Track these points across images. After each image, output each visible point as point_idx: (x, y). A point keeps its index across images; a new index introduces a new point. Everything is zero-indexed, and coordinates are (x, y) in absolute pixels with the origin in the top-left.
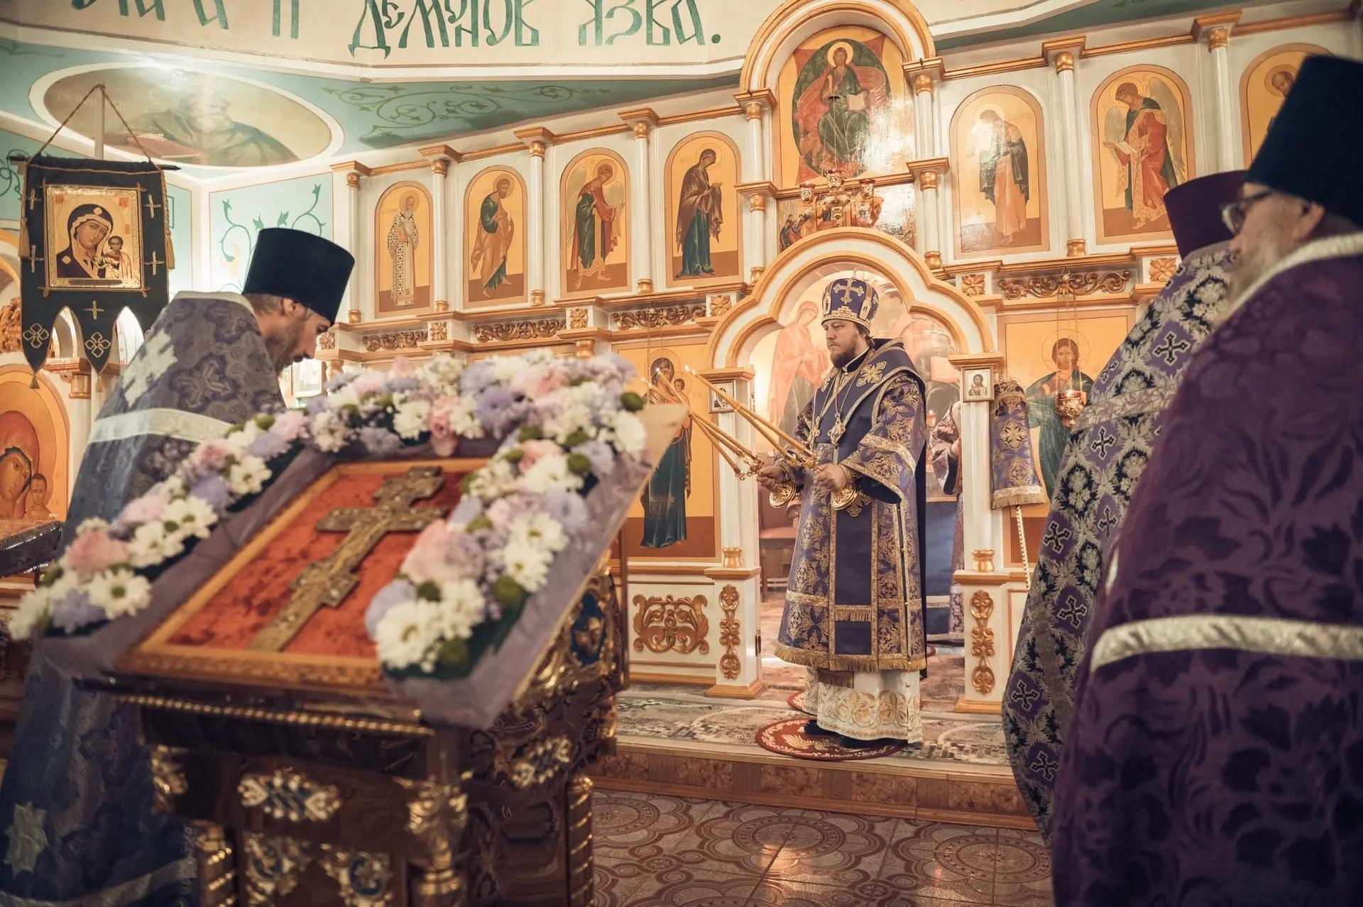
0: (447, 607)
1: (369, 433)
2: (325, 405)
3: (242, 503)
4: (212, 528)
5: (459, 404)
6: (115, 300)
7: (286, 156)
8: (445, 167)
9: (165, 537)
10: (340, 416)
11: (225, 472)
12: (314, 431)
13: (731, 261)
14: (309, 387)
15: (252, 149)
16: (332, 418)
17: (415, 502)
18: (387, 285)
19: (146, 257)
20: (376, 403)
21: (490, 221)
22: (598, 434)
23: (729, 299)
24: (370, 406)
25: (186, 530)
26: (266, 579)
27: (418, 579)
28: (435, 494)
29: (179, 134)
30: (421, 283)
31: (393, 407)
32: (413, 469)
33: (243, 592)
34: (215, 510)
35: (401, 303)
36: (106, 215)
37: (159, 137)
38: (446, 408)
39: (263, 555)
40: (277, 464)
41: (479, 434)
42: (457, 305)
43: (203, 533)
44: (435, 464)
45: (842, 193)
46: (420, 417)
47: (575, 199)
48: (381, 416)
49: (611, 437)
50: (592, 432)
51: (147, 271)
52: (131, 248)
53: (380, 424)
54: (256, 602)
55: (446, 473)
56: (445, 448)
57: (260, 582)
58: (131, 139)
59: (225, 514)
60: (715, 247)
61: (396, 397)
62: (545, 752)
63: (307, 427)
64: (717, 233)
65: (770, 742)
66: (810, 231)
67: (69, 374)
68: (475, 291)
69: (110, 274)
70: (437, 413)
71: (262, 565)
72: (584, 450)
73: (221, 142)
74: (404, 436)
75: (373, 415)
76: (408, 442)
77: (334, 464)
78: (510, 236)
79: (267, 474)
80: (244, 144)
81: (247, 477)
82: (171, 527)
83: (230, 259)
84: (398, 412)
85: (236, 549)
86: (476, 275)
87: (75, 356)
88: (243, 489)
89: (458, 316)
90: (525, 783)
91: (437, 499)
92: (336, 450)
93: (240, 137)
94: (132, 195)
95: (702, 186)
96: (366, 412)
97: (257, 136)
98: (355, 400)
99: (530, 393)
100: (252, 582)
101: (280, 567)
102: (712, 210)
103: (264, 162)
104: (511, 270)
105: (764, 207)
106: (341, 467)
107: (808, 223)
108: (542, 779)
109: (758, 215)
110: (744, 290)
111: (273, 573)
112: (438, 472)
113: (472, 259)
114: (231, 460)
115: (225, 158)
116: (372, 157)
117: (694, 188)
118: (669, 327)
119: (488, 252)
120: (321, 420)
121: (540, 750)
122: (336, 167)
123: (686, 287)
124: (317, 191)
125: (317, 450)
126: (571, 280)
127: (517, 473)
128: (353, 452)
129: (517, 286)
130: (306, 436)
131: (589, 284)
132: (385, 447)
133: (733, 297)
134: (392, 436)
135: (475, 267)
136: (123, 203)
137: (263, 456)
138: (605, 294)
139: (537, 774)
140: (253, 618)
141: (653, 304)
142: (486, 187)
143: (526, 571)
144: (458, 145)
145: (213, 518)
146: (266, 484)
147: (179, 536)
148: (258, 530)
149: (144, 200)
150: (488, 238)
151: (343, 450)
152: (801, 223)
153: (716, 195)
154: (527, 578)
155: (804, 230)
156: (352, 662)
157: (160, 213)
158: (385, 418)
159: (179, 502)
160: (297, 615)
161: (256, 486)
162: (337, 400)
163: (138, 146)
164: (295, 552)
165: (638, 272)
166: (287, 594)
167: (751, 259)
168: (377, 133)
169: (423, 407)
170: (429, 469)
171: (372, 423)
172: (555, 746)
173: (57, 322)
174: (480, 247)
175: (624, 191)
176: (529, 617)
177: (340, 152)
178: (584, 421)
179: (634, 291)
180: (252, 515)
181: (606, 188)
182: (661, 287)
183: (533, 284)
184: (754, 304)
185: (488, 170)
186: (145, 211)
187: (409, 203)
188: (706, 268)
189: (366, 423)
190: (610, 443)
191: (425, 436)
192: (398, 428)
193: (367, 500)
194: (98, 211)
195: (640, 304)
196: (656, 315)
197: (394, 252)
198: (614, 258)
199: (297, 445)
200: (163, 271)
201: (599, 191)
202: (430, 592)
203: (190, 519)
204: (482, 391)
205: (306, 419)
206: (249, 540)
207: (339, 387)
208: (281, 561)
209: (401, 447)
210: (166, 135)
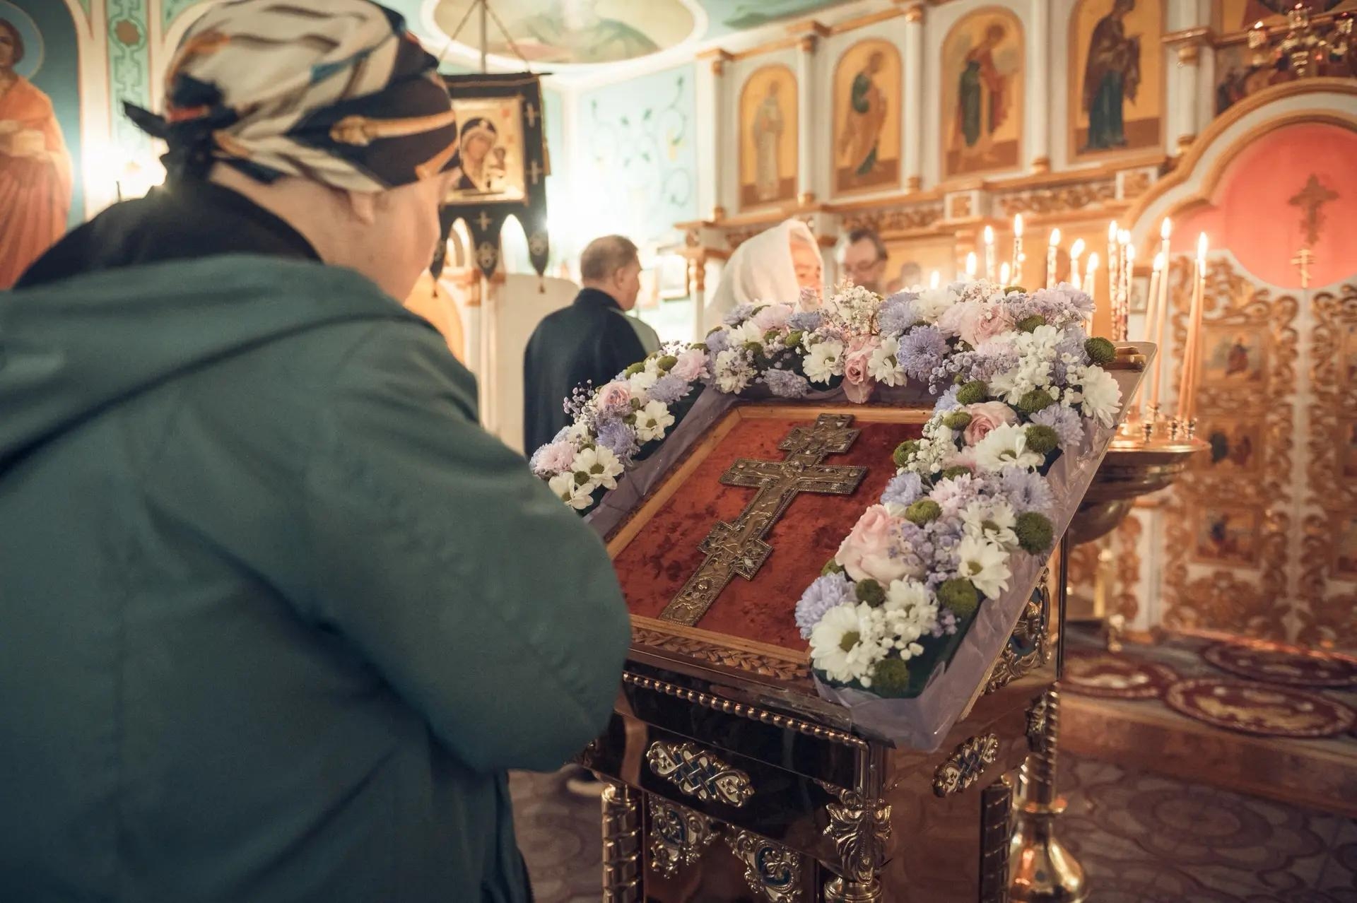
0: (893, 611)
1: (773, 376)
2: (727, 343)
3: (648, 450)
4: (617, 478)
5: (879, 346)
6: (499, 211)
7: (648, 46)
8: (812, 45)
9: (576, 489)
10: (744, 357)
11: (630, 419)
12: (717, 371)
13: (1151, 130)
14: (673, 287)
15: (619, 45)
16: (736, 359)
17: (827, 458)
18: (751, 179)
19: (527, 167)
20: (782, 342)
21: (862, 100)
22: (1062, 395)
23: (1145, 177)
24: (775, 345)
25: (596, 480)
26: (675, 536)
27: (858, 575)
28: (849, 451)
29: (550, 35)
30: (787, 174)
31: (802, 346)
32: (822, 417)
33: (651, 550)
34: (622, 460)
35: (765, 196)
36: (491, 127)
37: (533, 41)
38: (864, 351)
39: (667, 508)
40: (678, 408)
41: (901, 382)
42: (825, 198)
43: (611, 484)
44: (847, 412)
45: (1308, 35)
46: (832, 359)
47: (959, 67)
48: (787, 356)
49: (1077, 397)
50: (1054, 393)
51: (528, 179)
52: (514, 159)
53: (786, 366)
54: (665, 563)
55: (862, 423)
56: (860, 396)
57: (667, 539)
58: (509, 47)
59: (631, 464)
60: (1131, 112)
61: (806, 338)
62: (972, 754)
63: (708, 366)
64: (1132, 96)
65: (1179, 701)
66: (1258, 87)
67: (462, 282)
68: (844, 181)
69: (496, 185)
70: (853, 355)
71: (667, 520)
72: (1044, 418)
73: (588, 40)
74: (813, 380)
75: (779, 355)
76: (819, 386)
77: (735, 406)
78: (881, 117)
79: (670, 420)
80: (611, 40)
81: (651, 423)
82: (581, 478)
83: (599, 159)
84: (808, 353)
85: (642, 500)
86: (845, 162)
87: (469, 267)
88: (647, 435)
89: (826, 209)
90: (951, 788)
91: (852, 456)
92: (738, 392)
93: (608, 33)
94: (513, 104)
95: (1117, 39)
96: (771, 351)
97: (623, 30)
98: (758, 337)
99: (966, 336)
100: (659, 538)
101: (687, 524)
102: (1128, 69)
103: (629, 55)
104: (884, 154)
105: (1195, 59)
106: (741, 409)
107: (1256, 77)
108: (967, 784)
109: (1189, 70)
110: (1167, 166)
111: (680, 530)
112: (851, 422)
113: (839, 145)
114: (636, 405)
115: (593, 55)
116: (736, 40)
117: (1106, 43)
118: (1068, 211)
119: (859, 136)
120: (724, 359)
121: (967, 752)
122: (701, 56)
123: (1093, 164)
124: (680, 82)
125: (718, 390)
126: (954, 164)
127: (960, 443)
128: (755, 395)
129: (890, 172)
130: (707, 376)
131: (974, 165)
132: (792, 391)
133: (1153, 172)
134: (800, 379)
135: (843, 151)
136: (506, 114)
137: (666, 401)
138: (994, 177)
139: (963, 778)
140: (664, 582)
141: (1049, 186)
142: (856, 63)
143: (985, 575)
144: (826, 17)
145: (621, 469)
146: (668, 430)
147: (589, 488)
148: (662, 479)
149: (524, 109)
150: (858, 119)
151: (745, 392)
152: (1247, 76)
153: (1133, 49)
154: (985, 582)
155: (1250, 85)
156: (775, 651)
157: (539, 121)
158: (793, 358)
159: (587, 452)
160: (708, 583)
161: (659, 433)
162: (738, 336)
163: (517, 52)
164: (701, 508)
165: (1033, 149)
166: (698, 557)
167: (1178, 125)
168: (741, 15)
169: (835, 348)
170: (842, 417)
171: (778, 365)
172: (981, 747)
173: (452, 234)
174: (850, 131)
175: (1017, 56)
176: (982, 626)
177: (706, 37)
178: (1043, 380)
179: (1028, 169)
180: (657, 462)
181: (997, 52)
182: (1061, 166)
183: (908, 169)
184: (1181, 180)
185: (861, 43)
186: (525, 120)
187: (774, 88)
188: (1119, 139)
189: (771, 364)
190: (1077, 406)
191: (837, 381)
192: (806, 371)
193: (774, 452)
194: (484, 124)
195: (1034, 186)
196: (1055, 198)
197: (758, 140)
198: (1004, 133)
199: (698, 386)
200: (542, 178)
201: (987, 58)
202: (872, 594)
203: (598, 468)
204: (906, 331)
205: (707, 358)
206: (653, 490)
207: (741, 322)
208: (688, 517)
209: (808, 392)
210: (542, 40)
